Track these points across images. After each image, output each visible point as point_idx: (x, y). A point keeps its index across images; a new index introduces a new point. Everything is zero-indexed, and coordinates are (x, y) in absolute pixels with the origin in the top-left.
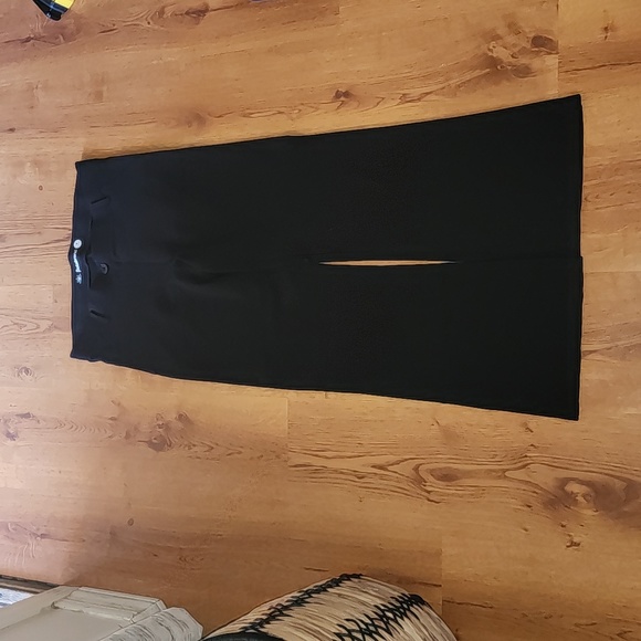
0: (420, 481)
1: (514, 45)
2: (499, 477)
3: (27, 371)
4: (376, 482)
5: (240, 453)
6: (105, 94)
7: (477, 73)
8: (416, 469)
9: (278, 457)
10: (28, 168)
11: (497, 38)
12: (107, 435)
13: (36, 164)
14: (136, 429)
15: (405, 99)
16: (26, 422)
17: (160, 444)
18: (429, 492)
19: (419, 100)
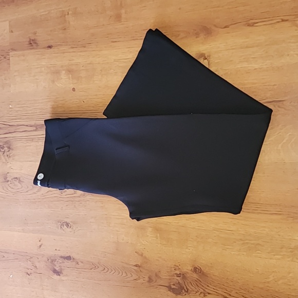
3: (67, 225)
10: (63, 75)
12: (132, 279)
13: (70, 71)
14: (156, 275)
16: (68, 263)
17: (178, 289)
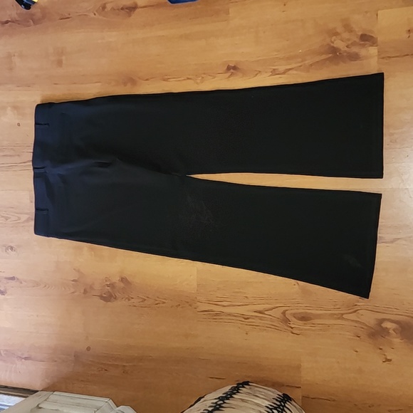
0: (286, 321)
1: (349, 40)
2: (339, 319)
3: (12, 248)
4: (257, 322)
5: (164, 303)
6: (64, 62)
7: (324, 57)
8: (284, 313)
9: (190, 305)
10: (9, 111)
11: (336, 34)
12: (70, 292)
13: (15, 108)
14: (91, 287)
15: (274, 72)
16: (12, 283)
17: (108, 297)
18: (292, 328)
19: (284, 73)
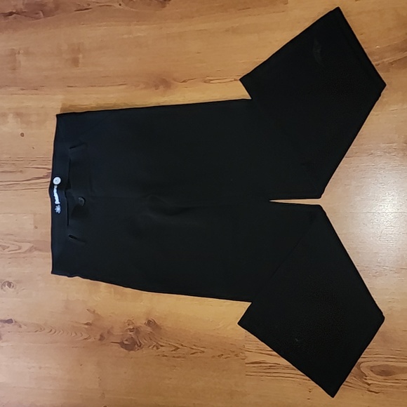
3: (10, 284)
6: (80, 61)
9: (236, 355)
10: (11, 118)
12: (82, 338)
13: (18, 115)
14: (109, 332)
16: (8, 327)
17: (131, 345)
18: (369, 385)
